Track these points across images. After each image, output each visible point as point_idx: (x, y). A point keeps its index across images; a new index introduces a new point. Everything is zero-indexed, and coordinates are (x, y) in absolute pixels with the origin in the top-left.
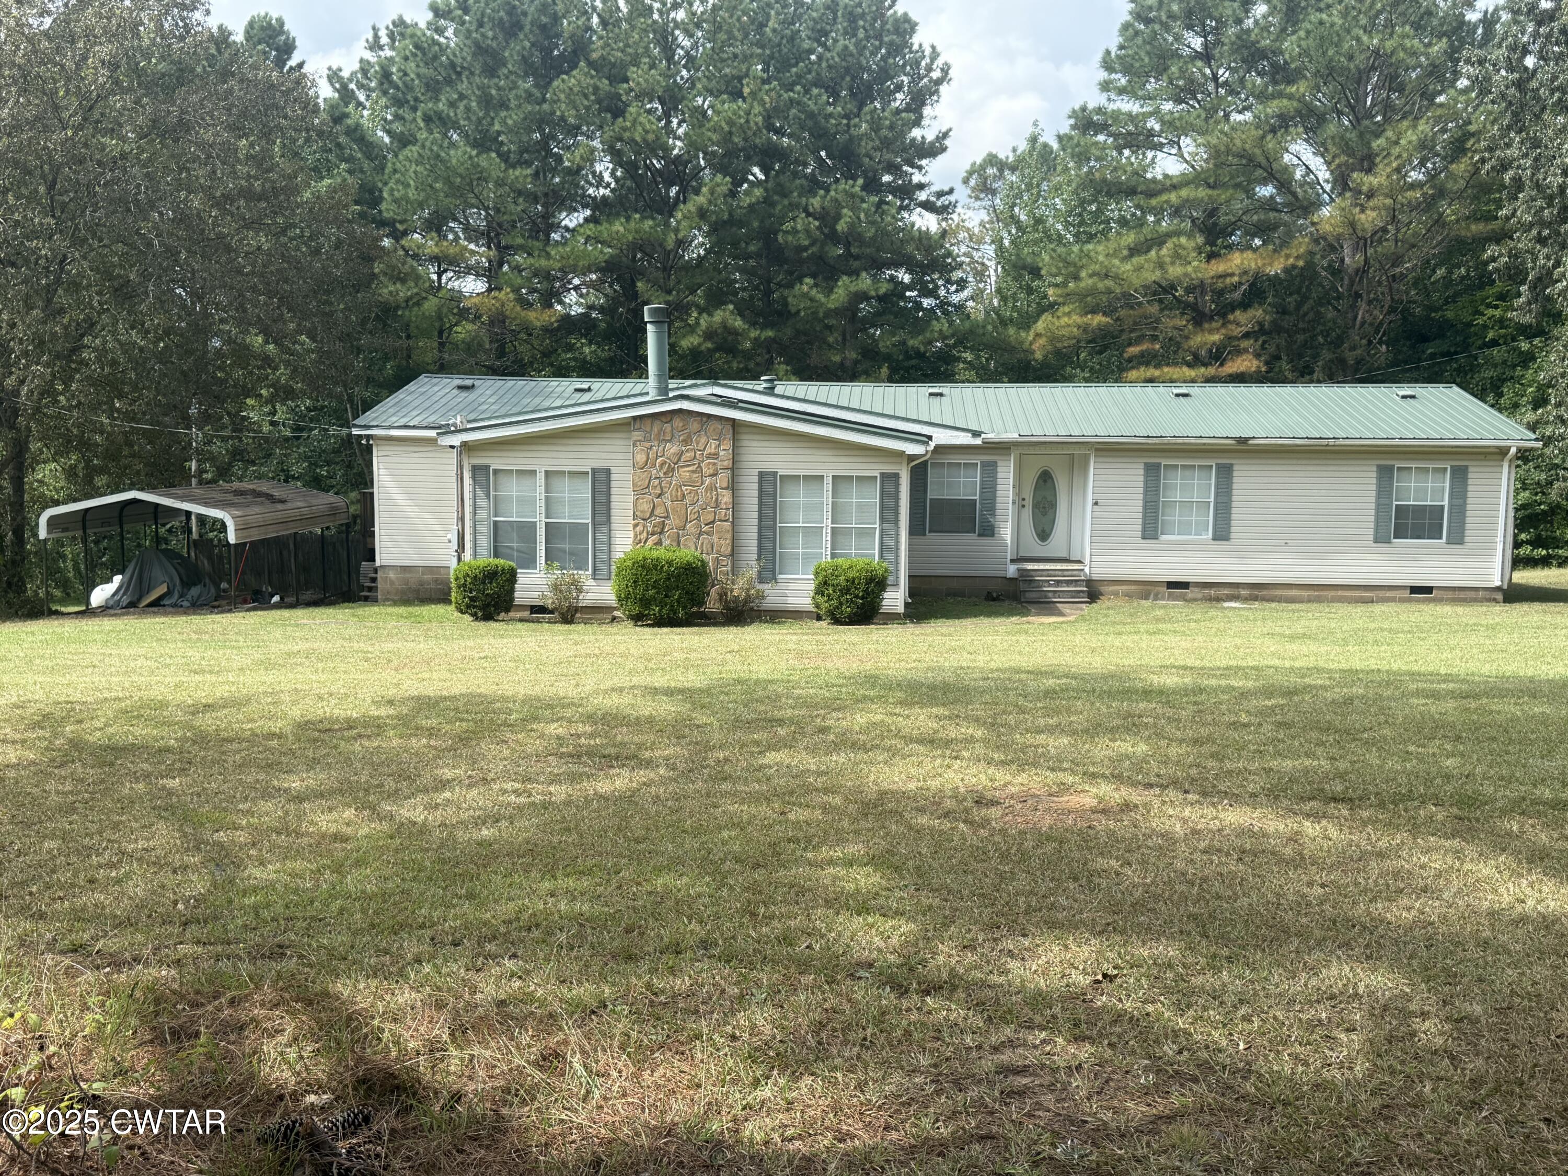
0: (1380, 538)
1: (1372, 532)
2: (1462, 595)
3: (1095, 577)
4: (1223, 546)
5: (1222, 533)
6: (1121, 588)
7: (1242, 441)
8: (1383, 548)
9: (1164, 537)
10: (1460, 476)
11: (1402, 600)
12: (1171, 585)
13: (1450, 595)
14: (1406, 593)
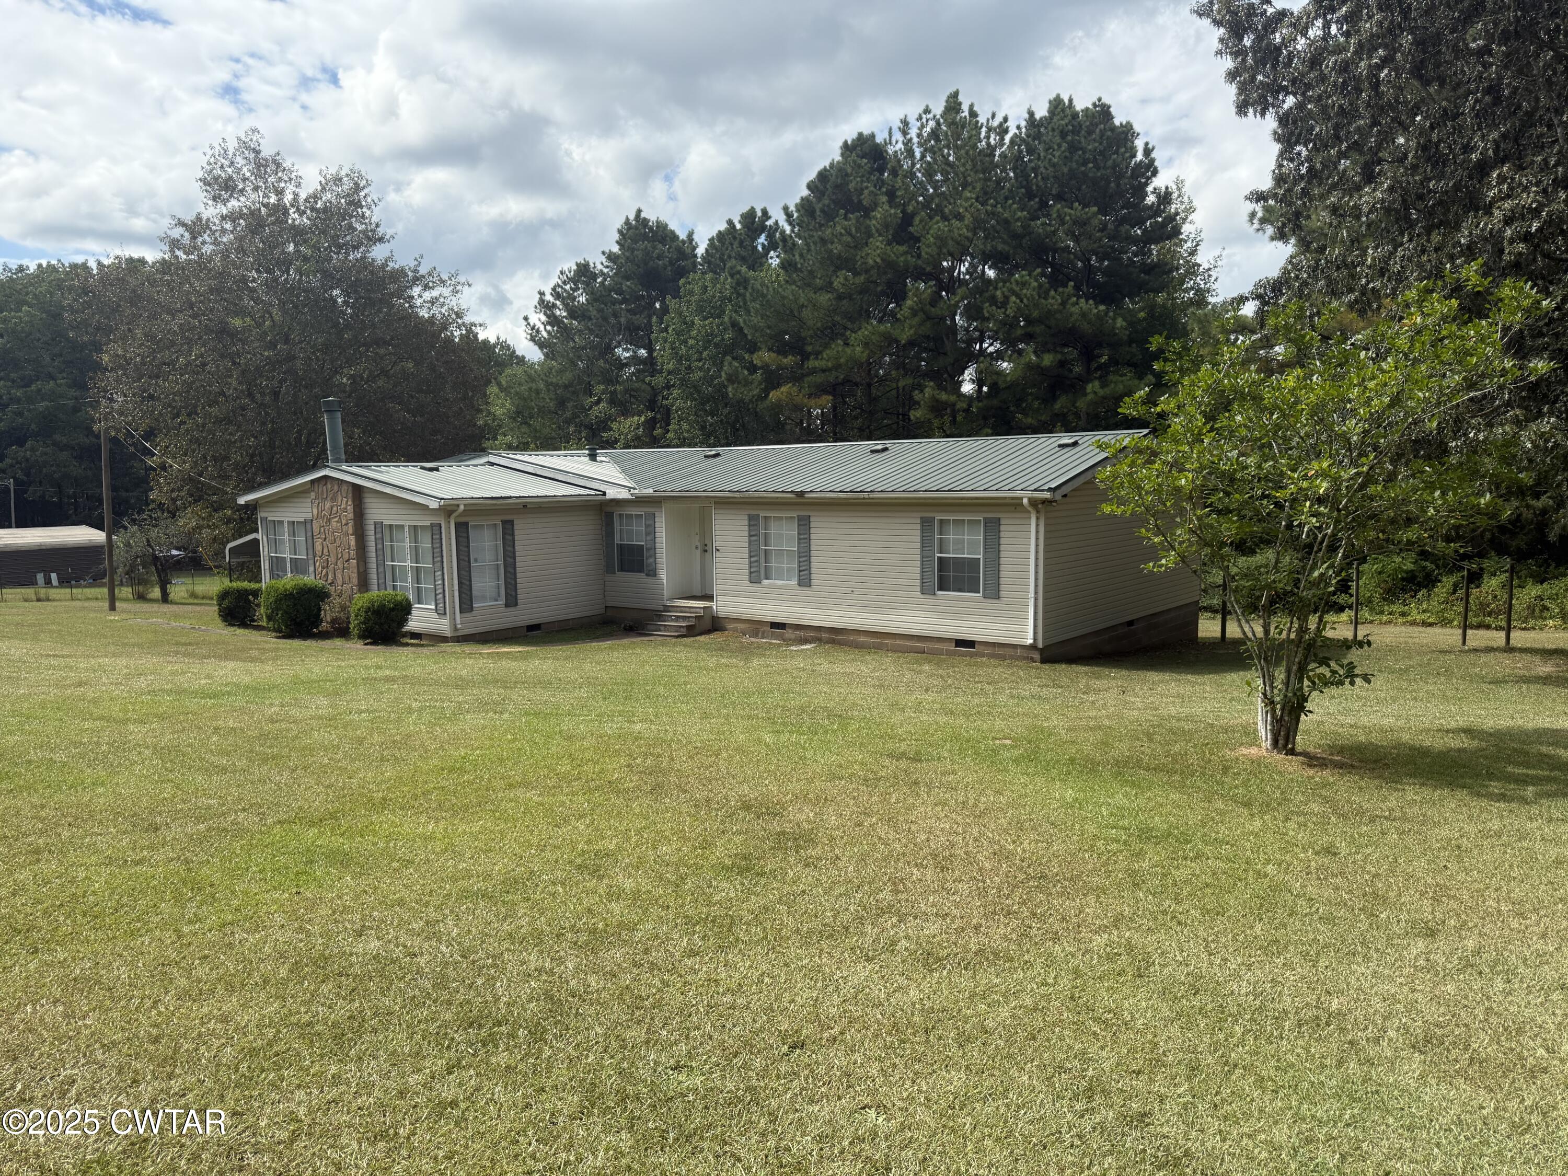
0: (925, 590)
1: (918, 583)
2: (1002, 652)
3: (721, 614)
4: (805, 591)
5: (805, 581)
6: (740, 626)
7: (801, 494)
8: (929, 600)
9: (765, 582)
10: (993, 528)
11: (950, 654)
12: (775, 625)
13: (990, 651)
14: (952, 647)
